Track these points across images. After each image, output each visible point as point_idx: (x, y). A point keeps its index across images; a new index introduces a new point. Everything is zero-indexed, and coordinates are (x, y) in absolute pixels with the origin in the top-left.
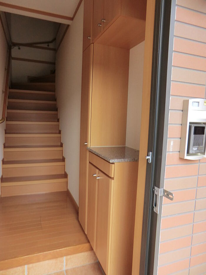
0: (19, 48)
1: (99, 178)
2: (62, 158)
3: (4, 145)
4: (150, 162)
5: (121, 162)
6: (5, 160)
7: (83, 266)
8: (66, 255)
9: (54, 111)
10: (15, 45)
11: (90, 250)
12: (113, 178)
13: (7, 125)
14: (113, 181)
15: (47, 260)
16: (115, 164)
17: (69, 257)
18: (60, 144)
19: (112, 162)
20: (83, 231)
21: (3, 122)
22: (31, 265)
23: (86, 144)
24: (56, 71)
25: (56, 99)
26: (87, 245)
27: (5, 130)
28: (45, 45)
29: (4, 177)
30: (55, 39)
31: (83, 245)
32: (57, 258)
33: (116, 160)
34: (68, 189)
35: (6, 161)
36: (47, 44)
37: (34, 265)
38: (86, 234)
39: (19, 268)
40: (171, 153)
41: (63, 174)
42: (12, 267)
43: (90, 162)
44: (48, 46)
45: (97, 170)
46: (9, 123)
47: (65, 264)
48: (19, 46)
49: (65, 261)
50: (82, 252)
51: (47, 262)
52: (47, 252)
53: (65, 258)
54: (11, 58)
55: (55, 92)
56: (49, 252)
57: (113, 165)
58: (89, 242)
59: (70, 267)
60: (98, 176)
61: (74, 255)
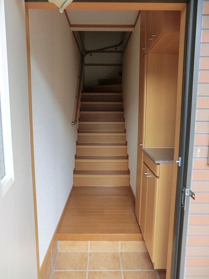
0: (91, 55)
1: (149, 176)
2: (126, 156)
3: (77, 142)
4: (180, 166)
5: (166, 163)
6: (77, 155)
7: (136, 253)
8: (122, 240)
9: (121, 111)
10: (87, 52)
11: (142, 240)
12: (158, 177)
13: (79, 125)
14: (158, 179)
15: (105, 240)
16: (160, 164)
17: (123, 242)
18: (125, 143)
19: (157, 163)
20: (138, 223)
21: (76, 123)
22: (93, 242)
23: (141, 146)
24: (123, 73)
25: (122, 100)
26: (140, 235)
27: (78, 130)
28: (114, 49)
29: (76, 170)
30: (121, 43)
31: (136, 234)
32: (113, 240)
33: (161, 161)
34: (130, 185)
35: (78, 157)
36: (115, 48)
37: (95, 242)
38: (140, 225)
39: (84, 242)
40: (198, 159)
41: (126, 171)
42: (79, 240)
43: (144, 162)
44: (116, 49)
45: (148, 169)
46: (82, 124)
47: (120, 247)
48: (91, 53)
49: (120, 245)
50: (135, 240)
51: (105, 242)
52: (105, 234)
53: (120, 242)
54: (84, 65)
55: (122, 93)
56: (107, 234)
57: (158, 166)
58: (141, 233)
59: (124, 251)
60: (149, 175)
61: (128, 242)
